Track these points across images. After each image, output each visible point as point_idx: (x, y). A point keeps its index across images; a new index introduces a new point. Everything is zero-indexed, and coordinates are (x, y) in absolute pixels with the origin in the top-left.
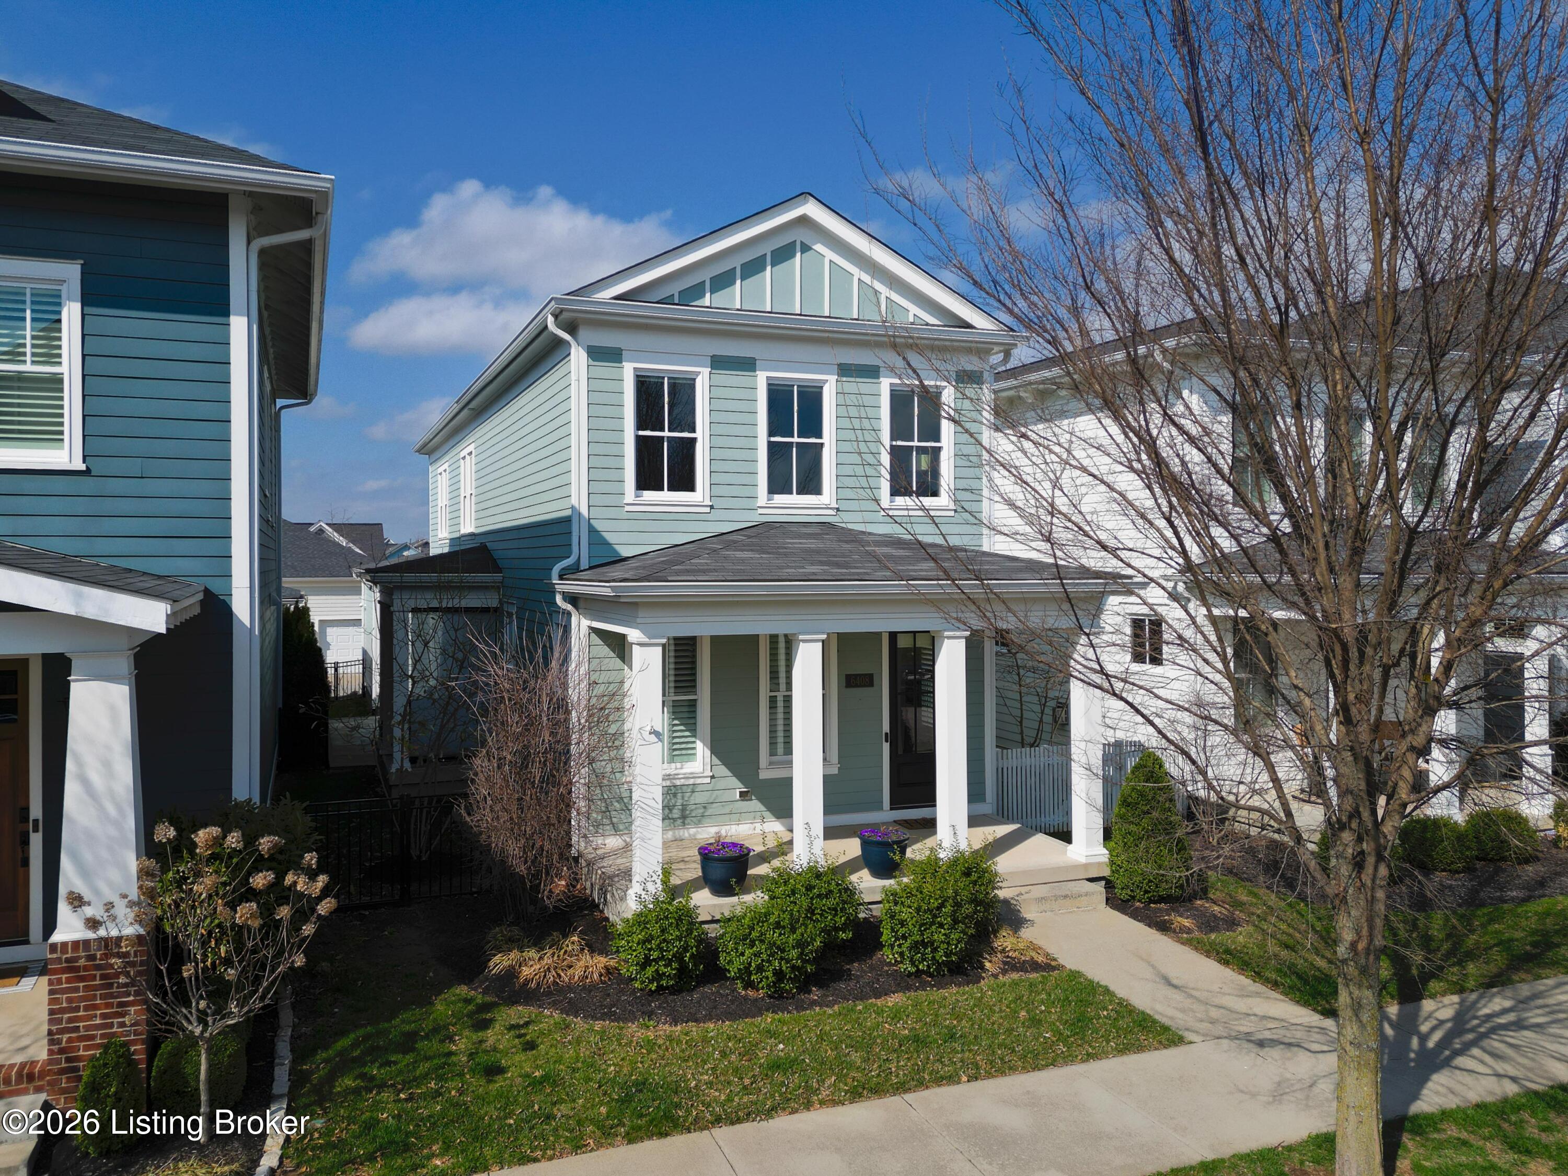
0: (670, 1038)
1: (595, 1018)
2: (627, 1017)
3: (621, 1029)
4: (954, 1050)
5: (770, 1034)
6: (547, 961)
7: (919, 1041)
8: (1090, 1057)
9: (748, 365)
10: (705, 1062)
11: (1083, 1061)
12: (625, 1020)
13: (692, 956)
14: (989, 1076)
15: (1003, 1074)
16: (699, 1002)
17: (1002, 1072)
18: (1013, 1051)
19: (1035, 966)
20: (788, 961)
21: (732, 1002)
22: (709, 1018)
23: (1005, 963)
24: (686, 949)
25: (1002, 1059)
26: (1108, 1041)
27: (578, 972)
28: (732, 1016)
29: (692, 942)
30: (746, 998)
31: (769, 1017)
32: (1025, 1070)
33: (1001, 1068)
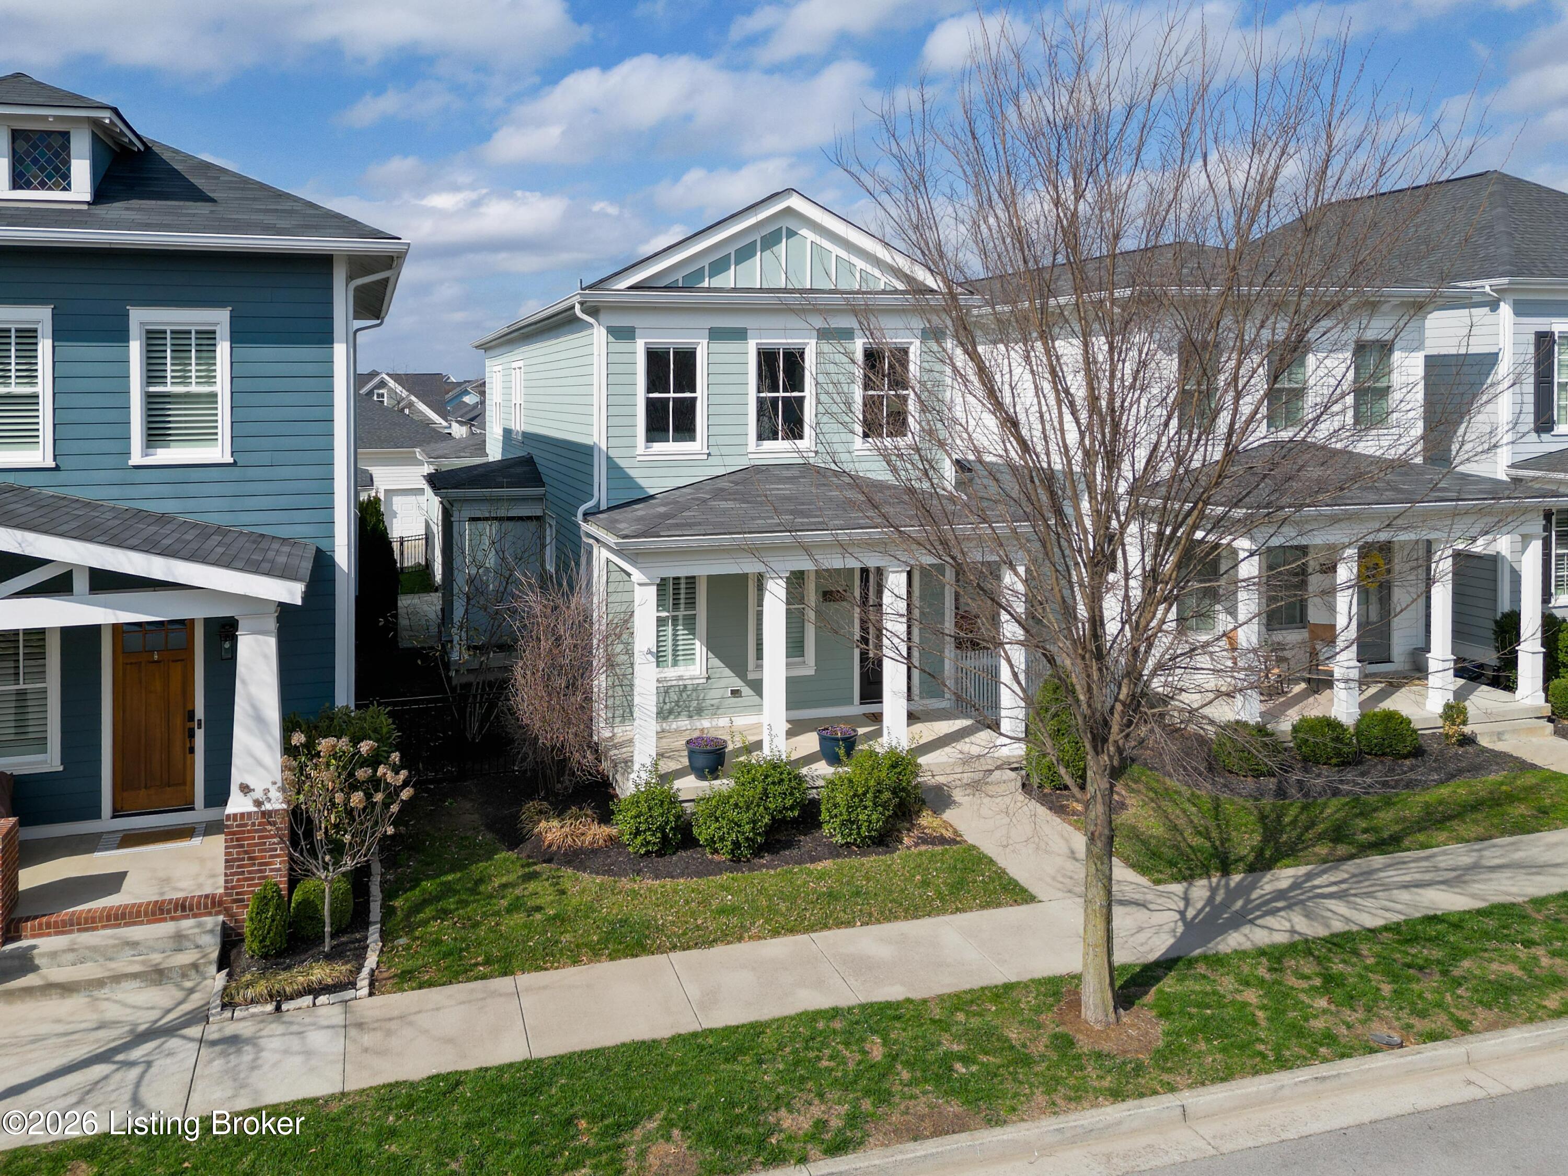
0: (650, 890)
1: (598, 873)
2: (623, 873)
3: (615, 882)
4: (857, 904)
5: (723, 887)
6: (566, 829)
7: (832, 896)
8: (958, 910)
9: (740, 335)
10: (671, 907)
11: (952, 913)
12: (620, 876)
13: (672, 829)
14: (878, 921)
15: (890, 921)
16: (676, 864)
17: (888, 920)
18: (901, 904)
19: (942, 840)
20: (743, 833)
21: (701, 864)
22: (682, 875)
23: (919, 838)
24: (667, 823)
25: (890, 911)
26: (975, 900)
27: (588, 839)
28: (700, 875)
29: (672, 819)
30: (711, 861)
31: (726, 876)
32: (906, 918)
33: (888, 916)
